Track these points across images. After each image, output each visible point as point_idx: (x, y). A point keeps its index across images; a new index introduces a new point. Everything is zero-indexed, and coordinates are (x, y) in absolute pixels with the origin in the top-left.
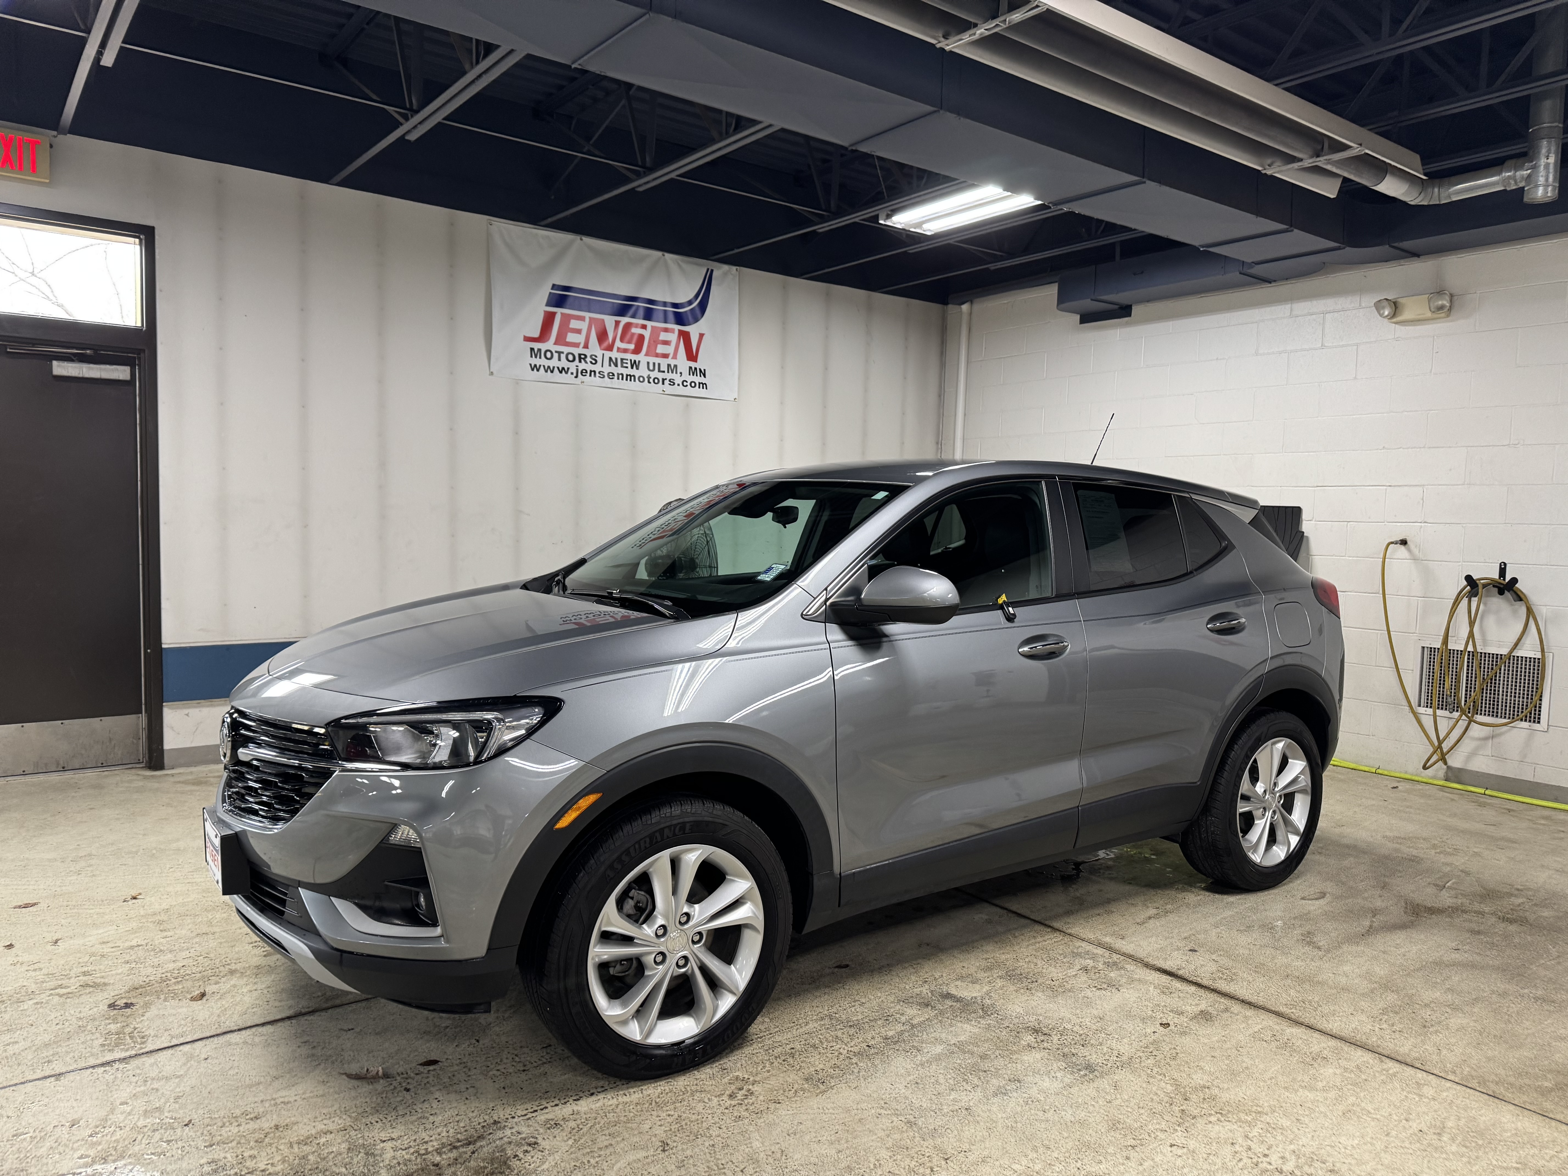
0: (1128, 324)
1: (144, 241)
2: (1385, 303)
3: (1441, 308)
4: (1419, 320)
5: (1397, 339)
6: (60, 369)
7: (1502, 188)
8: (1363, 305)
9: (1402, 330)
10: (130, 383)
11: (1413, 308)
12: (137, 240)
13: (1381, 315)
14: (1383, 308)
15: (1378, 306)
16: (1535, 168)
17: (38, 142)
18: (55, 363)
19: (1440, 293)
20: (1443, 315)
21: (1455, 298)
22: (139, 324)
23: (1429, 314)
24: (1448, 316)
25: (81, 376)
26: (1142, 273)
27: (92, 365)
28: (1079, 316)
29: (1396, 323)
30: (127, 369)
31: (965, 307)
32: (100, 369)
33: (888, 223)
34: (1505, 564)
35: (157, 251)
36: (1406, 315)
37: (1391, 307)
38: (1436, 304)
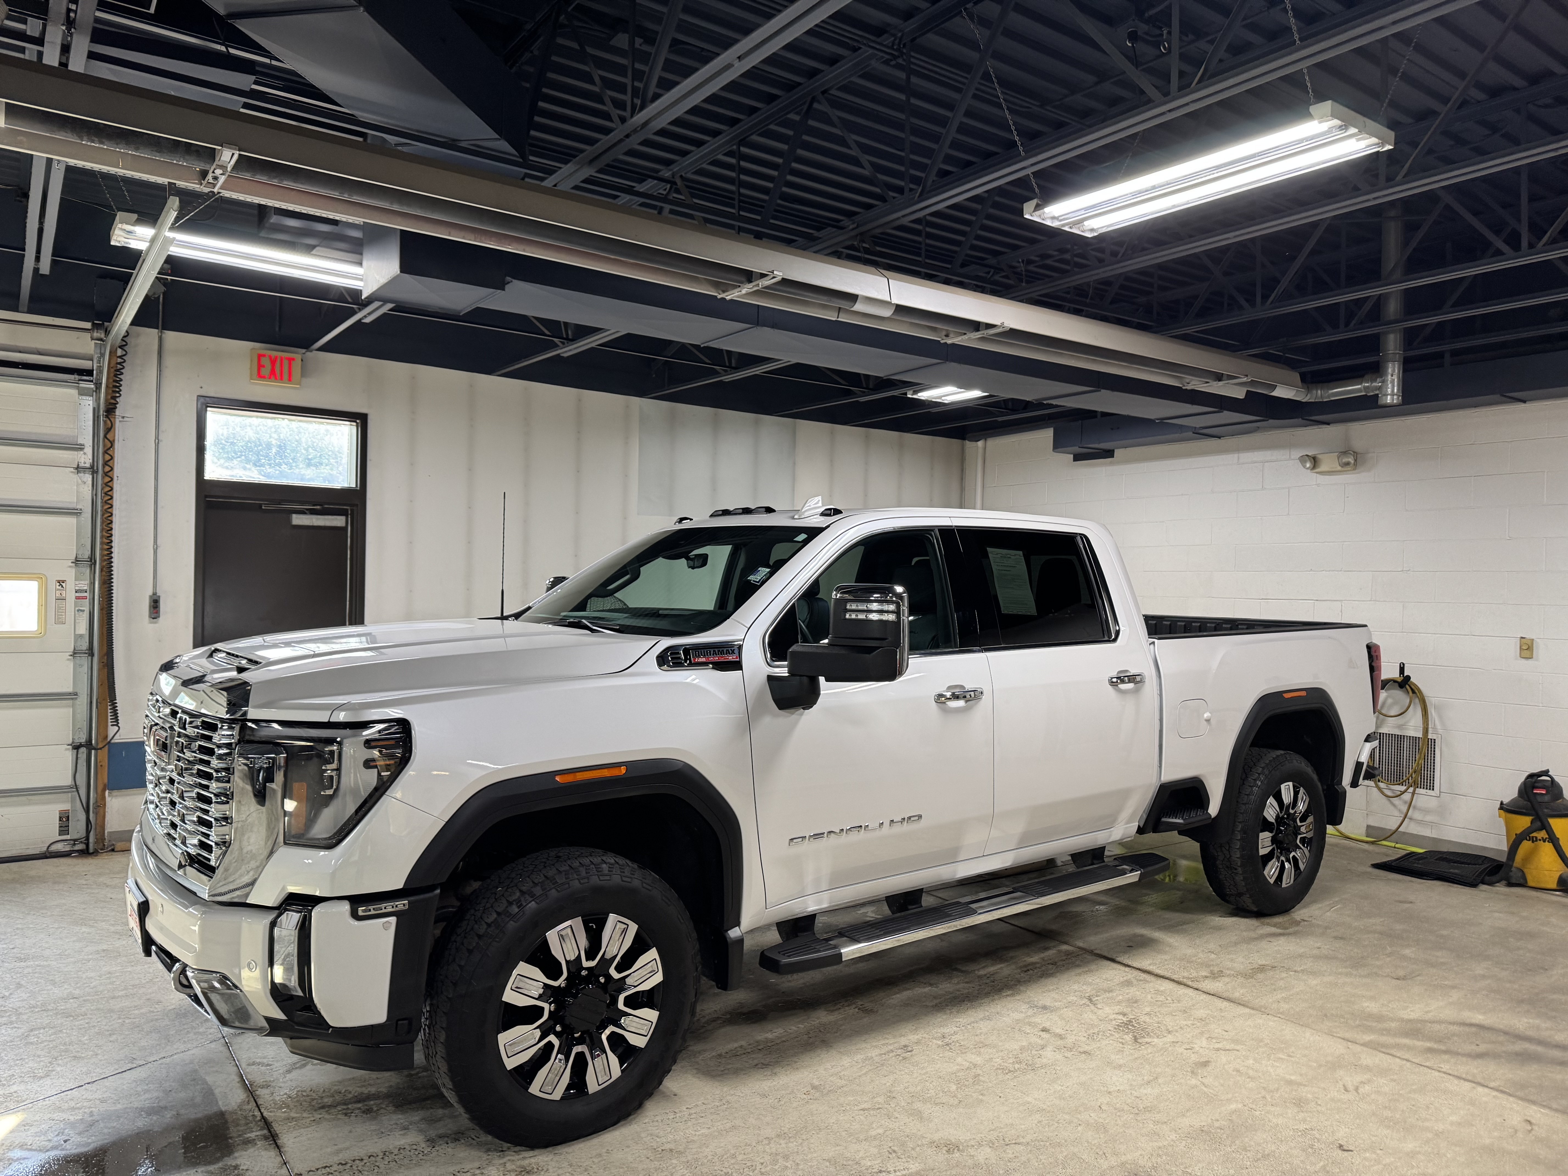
0: (1111, 464)
1: (359, 425)
2: (1307, 458)
3: (1348, 464)
4: (1333, 472)
5: (1318, 485)
6: (298, 520)
7: (1364, 394)
8: (1292, 457)
9: (1322, 479)
10: (344, 529)
11: (1329, 462)
12: (355, 424)
13: (1304, 467)
14: (1305, 462)
15: (1303, 459)
16: (1383, 382)
17: (294, 359)
18: (294, 516)
19: (1345, 453)
20: (1349, 469)
21: (1359, 456)
22: (354, 486)
23: (1339, 468)
24: (1354, 470)
25: (311, 524)
26: (1118, 428)
27: (319, 517)
28: (1072, 456)
29: (1317, 473)
30: (343, 518)
31: (980, 443)
32: (325, 519)
33: (915, 397)
34: (1404, 664)
35: (369, 431)
36: (1323, 468)
37: (1311, 462)
38: (1344, 461)
